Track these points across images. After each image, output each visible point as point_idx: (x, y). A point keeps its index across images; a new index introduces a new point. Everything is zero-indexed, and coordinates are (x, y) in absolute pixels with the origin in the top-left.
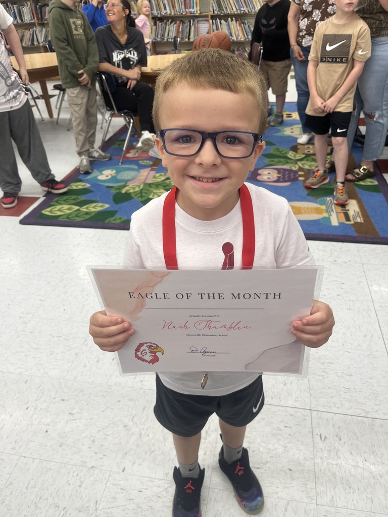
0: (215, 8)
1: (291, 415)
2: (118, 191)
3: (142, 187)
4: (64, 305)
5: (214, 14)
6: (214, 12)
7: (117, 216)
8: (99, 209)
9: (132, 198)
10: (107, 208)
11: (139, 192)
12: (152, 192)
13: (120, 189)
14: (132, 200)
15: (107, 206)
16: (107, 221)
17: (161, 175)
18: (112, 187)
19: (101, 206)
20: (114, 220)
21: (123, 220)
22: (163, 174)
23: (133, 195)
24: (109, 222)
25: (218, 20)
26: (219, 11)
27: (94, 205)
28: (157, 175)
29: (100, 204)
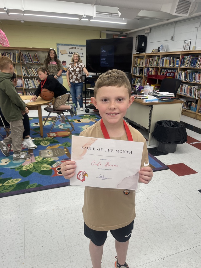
0: (25, 74)
1: (188, 253)
2: (19, 170)
3: (33, 165)
4: (39, 244)
5: (25, 76)
6: (25, 75)
7: (31, 184)
8: (16, 182)
9: (32, 172)
10: (21, 180)
11: (33, 168)
12: (41, 167)
13: (20, 168)
14: (33, 173)
15: (20, 180)
16: (27, 188)
17: (38, 157)
18: (15, 168)
19: (16, 180)
20: (31, 186)
21: (36, 185)
22: (39, 156)
23: (31, 170)
24: (29, 188)
25: (28, 79)
26: (28, 75)
27: (11, 180)
28: (37, 157)
29: (15, 179)
